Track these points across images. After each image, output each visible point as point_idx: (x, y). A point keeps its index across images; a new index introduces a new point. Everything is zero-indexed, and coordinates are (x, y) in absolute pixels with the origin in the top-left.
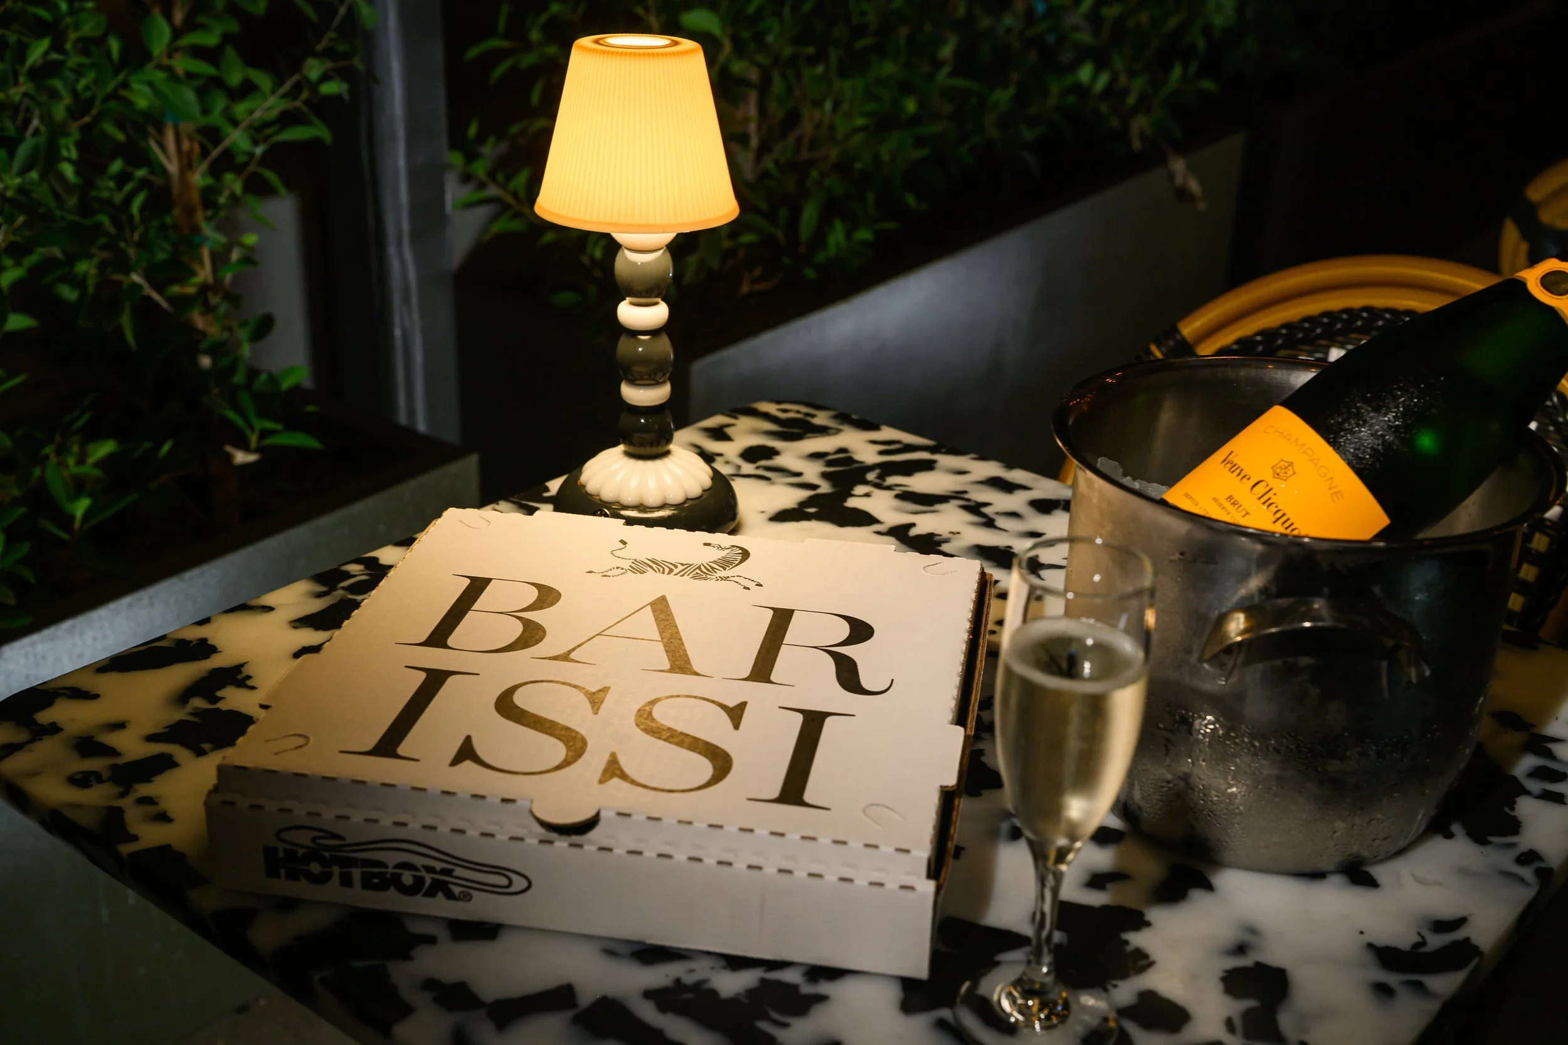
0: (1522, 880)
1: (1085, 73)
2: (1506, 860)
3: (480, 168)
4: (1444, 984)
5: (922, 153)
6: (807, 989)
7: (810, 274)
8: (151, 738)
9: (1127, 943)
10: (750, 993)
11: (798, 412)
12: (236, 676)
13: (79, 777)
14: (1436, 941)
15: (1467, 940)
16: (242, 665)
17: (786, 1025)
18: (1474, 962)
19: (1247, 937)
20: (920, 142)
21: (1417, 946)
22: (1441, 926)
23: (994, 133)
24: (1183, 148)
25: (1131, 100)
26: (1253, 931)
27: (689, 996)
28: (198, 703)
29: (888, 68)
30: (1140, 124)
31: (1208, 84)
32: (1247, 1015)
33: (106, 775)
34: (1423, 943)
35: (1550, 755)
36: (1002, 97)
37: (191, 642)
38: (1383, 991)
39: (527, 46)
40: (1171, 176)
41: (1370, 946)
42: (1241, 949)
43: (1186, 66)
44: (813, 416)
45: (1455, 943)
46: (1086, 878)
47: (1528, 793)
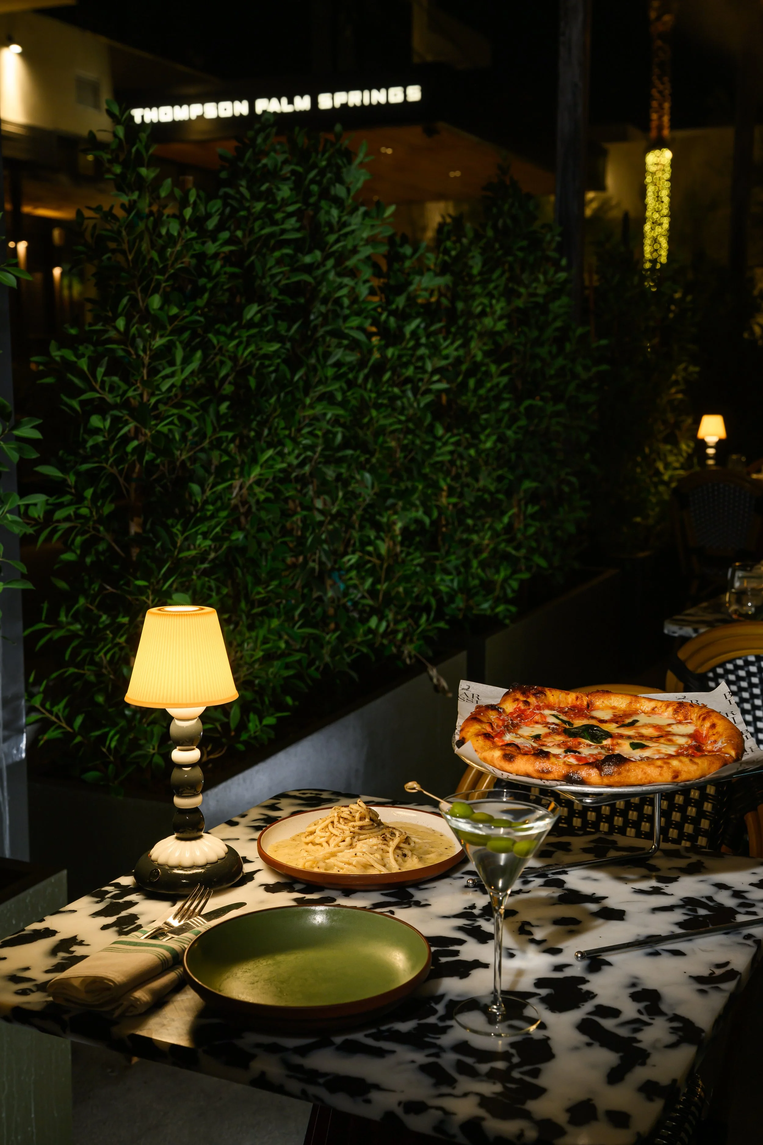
0: (749, 945)
1: (373, 622)
2: (739, 939)
3: (37, 701)
4: (729, 986)
5: (291, 672)
6: (441, 1024)
7: (241, 747)
8: (47, 972)
9: (581, 989)
10: (415, 1029)
11: (311, 794)
12: (73, 941)
13: (20, 991)
14: (718, 972)
15: (732, 970)
16: (76, 936)
17: (439, 1038)
18: (738, 977)
19: (635, 980)
20: (287, 667)
21: (711, 974)
22: (719, 966)
23: (328, 659)
24: (435, 661)
25: (400, 636)
26: (636, 978)
27: (387, 1034)
28: (62, 954)
29: (275, 623)
30: (409, 649)
31: (442, 625)
32: (646, 1008)
33: (34, 989)
34: (714, 973)
35: (744, 898)
36: (331, 637)
37: (40, 930)
38: (702, 992)
39: (59, 626)
40: (431, 679)
41: (691, 977)
42: (634, 985)
43: (428, 615)
44: (321, 795)
45: (727, 971)
46: (552, 968)
47: (740, 913)
